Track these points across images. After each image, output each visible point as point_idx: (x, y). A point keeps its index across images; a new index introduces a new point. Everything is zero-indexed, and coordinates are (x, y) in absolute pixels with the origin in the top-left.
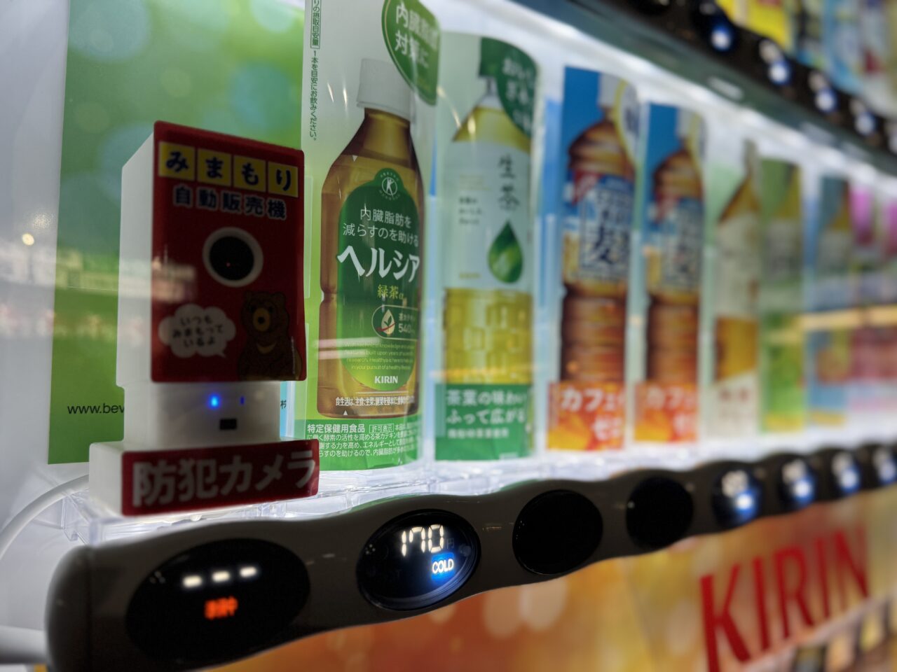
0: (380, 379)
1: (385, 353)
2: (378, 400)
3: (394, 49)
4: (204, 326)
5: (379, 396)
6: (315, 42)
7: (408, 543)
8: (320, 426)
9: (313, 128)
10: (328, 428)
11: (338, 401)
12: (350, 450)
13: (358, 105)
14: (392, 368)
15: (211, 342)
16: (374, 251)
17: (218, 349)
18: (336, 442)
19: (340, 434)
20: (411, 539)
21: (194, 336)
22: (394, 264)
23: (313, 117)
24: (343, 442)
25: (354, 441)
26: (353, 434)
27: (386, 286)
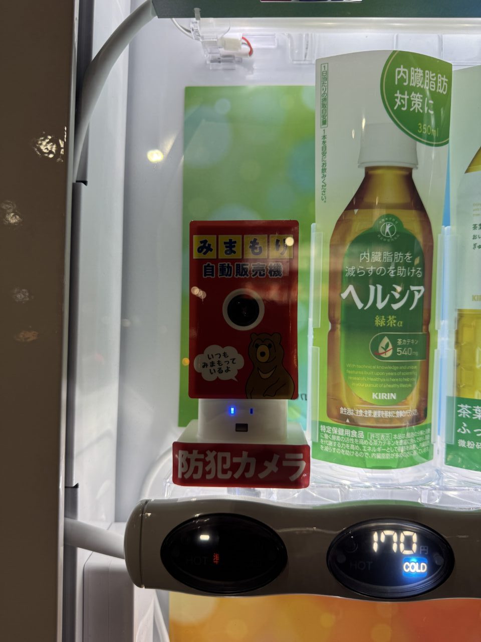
0: (378, 396)
1: (383, 374)
2: (375, 413)
3: (392, 109)
4: (223, 359)
5: (376, 409)
6: (324, 122)
7: (379, 542)
8: (329, 428)
9: (324, 193)
10: (335, 430)
11: (342, 410)
12: (352, 450)
13: (359, 167)
14: (389, 386)
15: (227, 370)
16: (372, 288)
17: (232, 375)
18: (341, 442)
19: (344, 437)
20: (383, 539)
21: (217, 367)
22: (392, 296)
23: (324, 184)
24: (346, 443)
25: (355, 444)
26: (354, 438)
27: (383, 317)
